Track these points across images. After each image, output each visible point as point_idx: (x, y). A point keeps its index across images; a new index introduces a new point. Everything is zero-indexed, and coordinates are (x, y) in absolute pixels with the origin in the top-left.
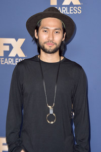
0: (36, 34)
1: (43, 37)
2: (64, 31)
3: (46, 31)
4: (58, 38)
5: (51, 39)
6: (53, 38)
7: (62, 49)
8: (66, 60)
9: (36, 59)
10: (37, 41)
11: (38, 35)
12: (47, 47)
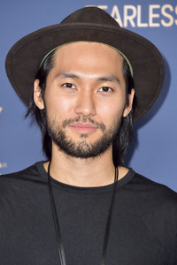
0: (37, 94)
1: (61, 104)
2: (130, 84)
3: (69, 86)
4: (110, 108)
5: (87, 110)
6: (93, 106)
7: (124, 142)
8: (136, 180)
9: (36, 176)
10: (40, 116)
11: (43, 96)
12: (72, 136)
